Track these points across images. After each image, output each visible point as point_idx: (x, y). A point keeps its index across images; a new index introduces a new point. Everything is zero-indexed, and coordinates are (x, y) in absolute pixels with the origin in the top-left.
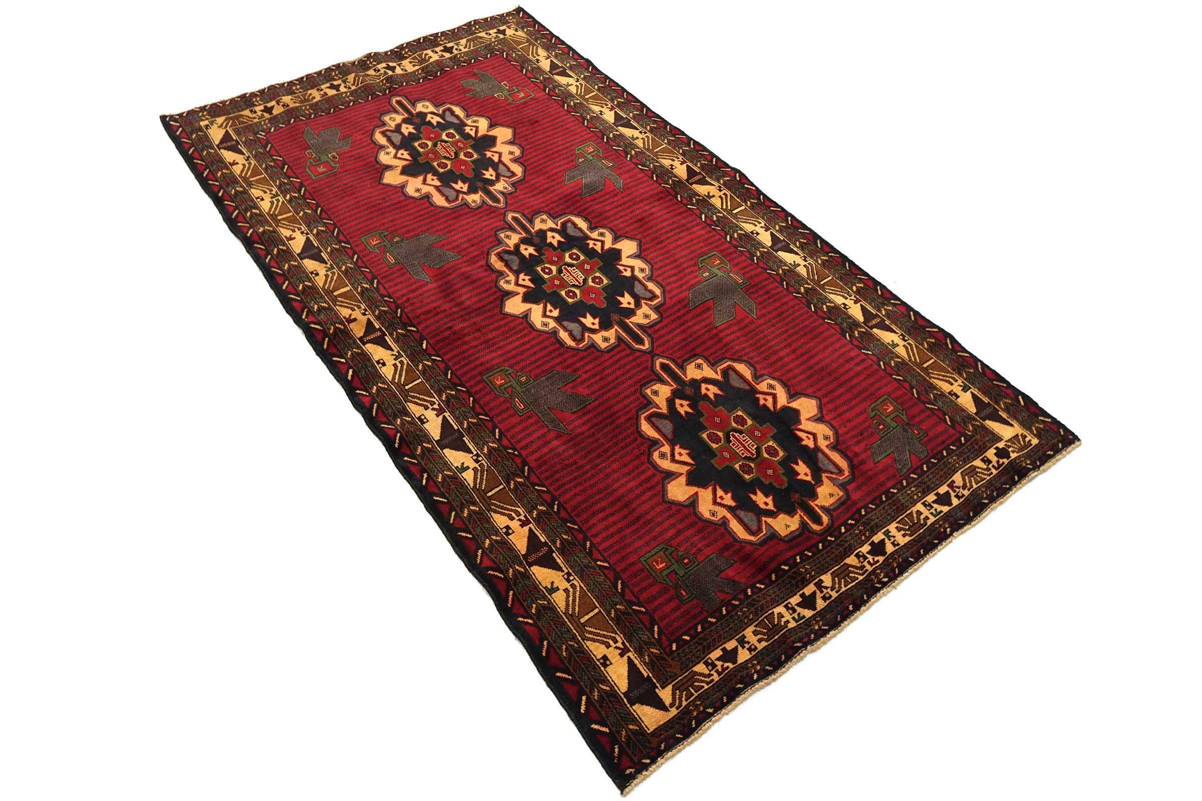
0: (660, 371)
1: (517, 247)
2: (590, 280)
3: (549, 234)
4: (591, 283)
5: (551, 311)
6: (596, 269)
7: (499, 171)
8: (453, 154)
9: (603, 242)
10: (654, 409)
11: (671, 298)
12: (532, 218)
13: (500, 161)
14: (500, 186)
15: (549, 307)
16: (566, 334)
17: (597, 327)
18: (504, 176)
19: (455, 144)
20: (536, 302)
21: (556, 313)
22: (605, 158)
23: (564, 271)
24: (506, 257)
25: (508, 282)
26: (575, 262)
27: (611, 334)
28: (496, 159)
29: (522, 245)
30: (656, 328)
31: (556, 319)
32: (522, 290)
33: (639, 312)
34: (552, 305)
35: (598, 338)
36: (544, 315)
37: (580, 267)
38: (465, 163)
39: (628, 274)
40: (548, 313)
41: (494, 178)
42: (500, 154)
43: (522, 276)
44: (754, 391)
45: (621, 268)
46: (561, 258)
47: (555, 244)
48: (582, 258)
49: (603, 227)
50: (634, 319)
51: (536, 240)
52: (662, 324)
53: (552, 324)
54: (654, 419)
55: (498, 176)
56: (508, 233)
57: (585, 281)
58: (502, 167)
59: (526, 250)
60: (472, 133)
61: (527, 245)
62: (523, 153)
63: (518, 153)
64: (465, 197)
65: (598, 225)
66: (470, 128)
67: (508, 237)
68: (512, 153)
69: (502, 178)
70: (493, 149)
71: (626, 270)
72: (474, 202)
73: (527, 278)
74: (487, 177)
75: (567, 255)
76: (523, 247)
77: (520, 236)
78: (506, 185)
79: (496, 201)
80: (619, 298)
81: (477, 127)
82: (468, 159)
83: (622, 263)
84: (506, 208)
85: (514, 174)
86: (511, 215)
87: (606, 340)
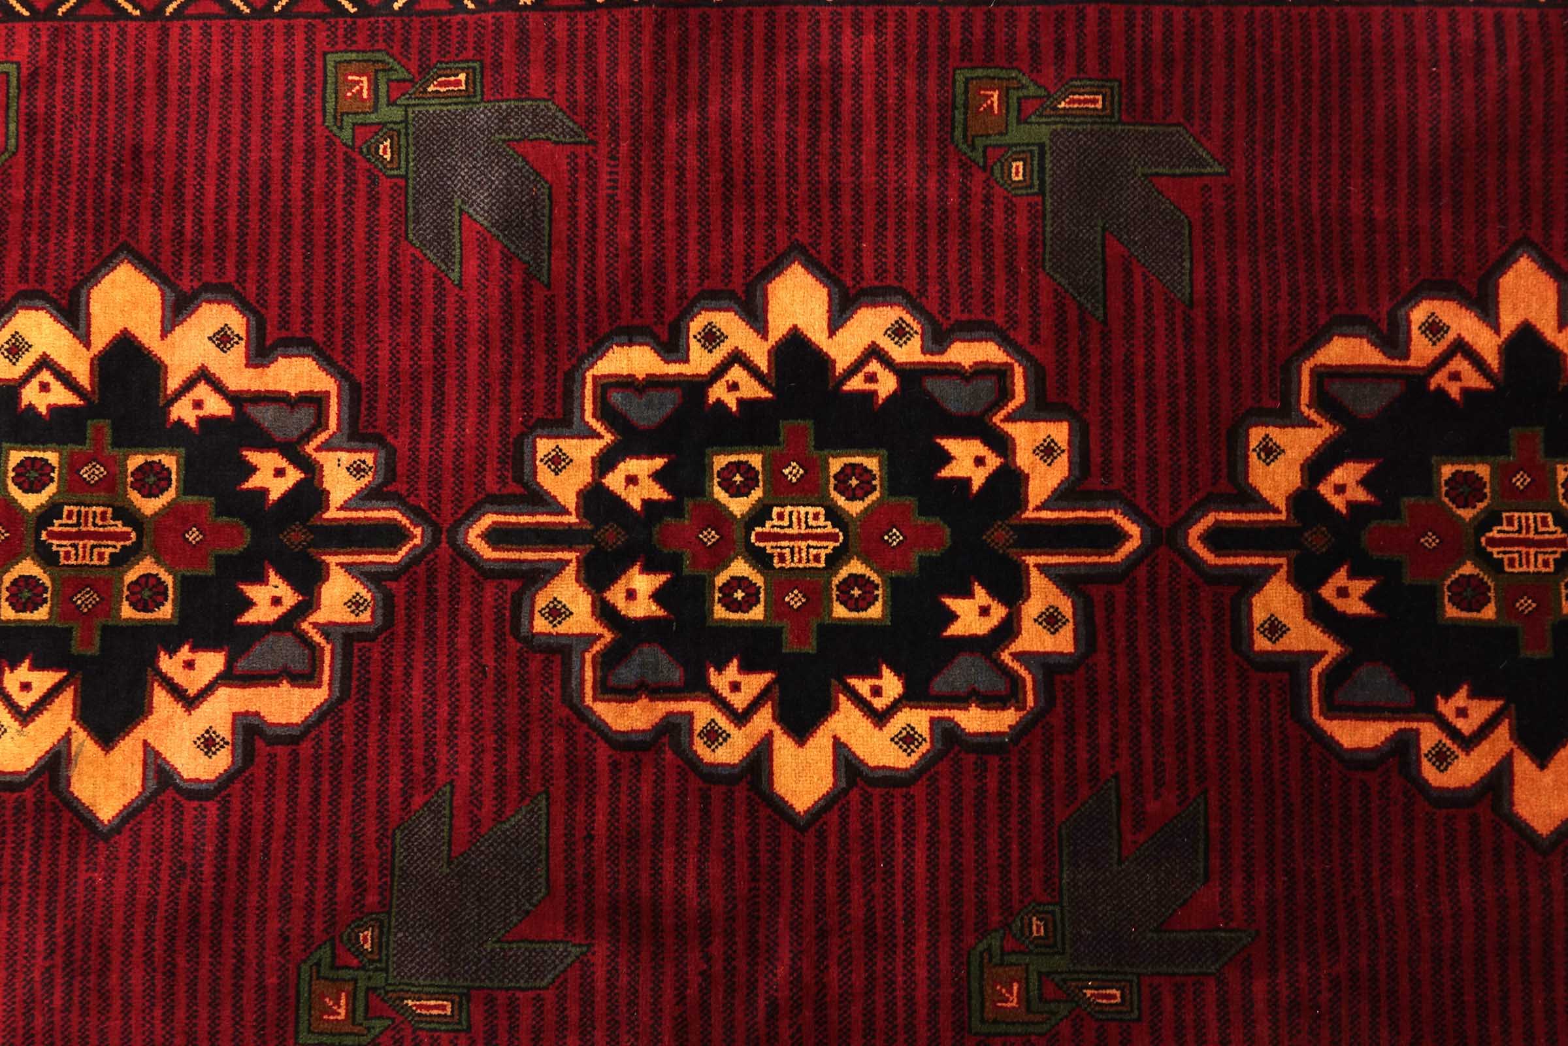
0: (1220, 561)
1: (605, 612)
2: (841, 501)
3: (614, 481)
4: (855, 508)
5: (877, 691)
6: (815, 454)
7: (279, 435)
8: (120, 527)
9: (737, 358)
10: (1316, 670)
11: (1035, 338)
12: (525, 486)
13: (234, 398)
14: (339, 480)
15: (863, 686)
16: (974, 711)
17: (999, 612)
18: (308, 436)
19: (74, 487)
20: (827, 709)
21: (892, 685)
23: (768, 546)
24: (626, 674)
25: (713, 735)
26: (757, 494)
27: (1045, 594)
28: (216, 406)
29: (609, 595)
30: (1096, 458)
31: (912, 697)
32: (763, 720)
33: (1024, 459)
34: (863, 675)
35: (1037, 638)
36: (879, 718)
37: (780, 492)
38: (177, 516)
39: (887, 384)
40: (879, 703)
41: (294, 476)
42: (203, 375)
43: (720, 681)
44: (1417, 380)
45: (856, 383)
46: (718, 517)
47: (658, 493)
48: (756, 460)
49: (688, 313)
50: (1037, 493)
51: (613, 536)
52: (1094, 431)
53: (918, 719)
54: (1340, 696)
55: (293, 452)
56: (542, 601)
57: (834, 514)
58: (265, 415)
59: (631, 595)
60: (61, 396)
61: (614, 579)
62: (243, 305)
63: (234, 320)
64: (320, 616)
65: (669, 318)
66: (35, 383)
67: (557, 612)
68: (223, 339)
69: (310, 448)
70: (173, 383)
71: (872, 378)
72: (355, 604)
73: (732, 672)
74: (278, 488)
75: (720, 494)
76: (616, 595)
77: (571, 570)
78: (346, 458)
79: (391, 536)
80: (946, 473)
81: (44, 363)
82: (170, 494)
83: (841, 366)
84: (437, 531)
85: (315, 401)
86: (474, 537)
87: (1051, 620)
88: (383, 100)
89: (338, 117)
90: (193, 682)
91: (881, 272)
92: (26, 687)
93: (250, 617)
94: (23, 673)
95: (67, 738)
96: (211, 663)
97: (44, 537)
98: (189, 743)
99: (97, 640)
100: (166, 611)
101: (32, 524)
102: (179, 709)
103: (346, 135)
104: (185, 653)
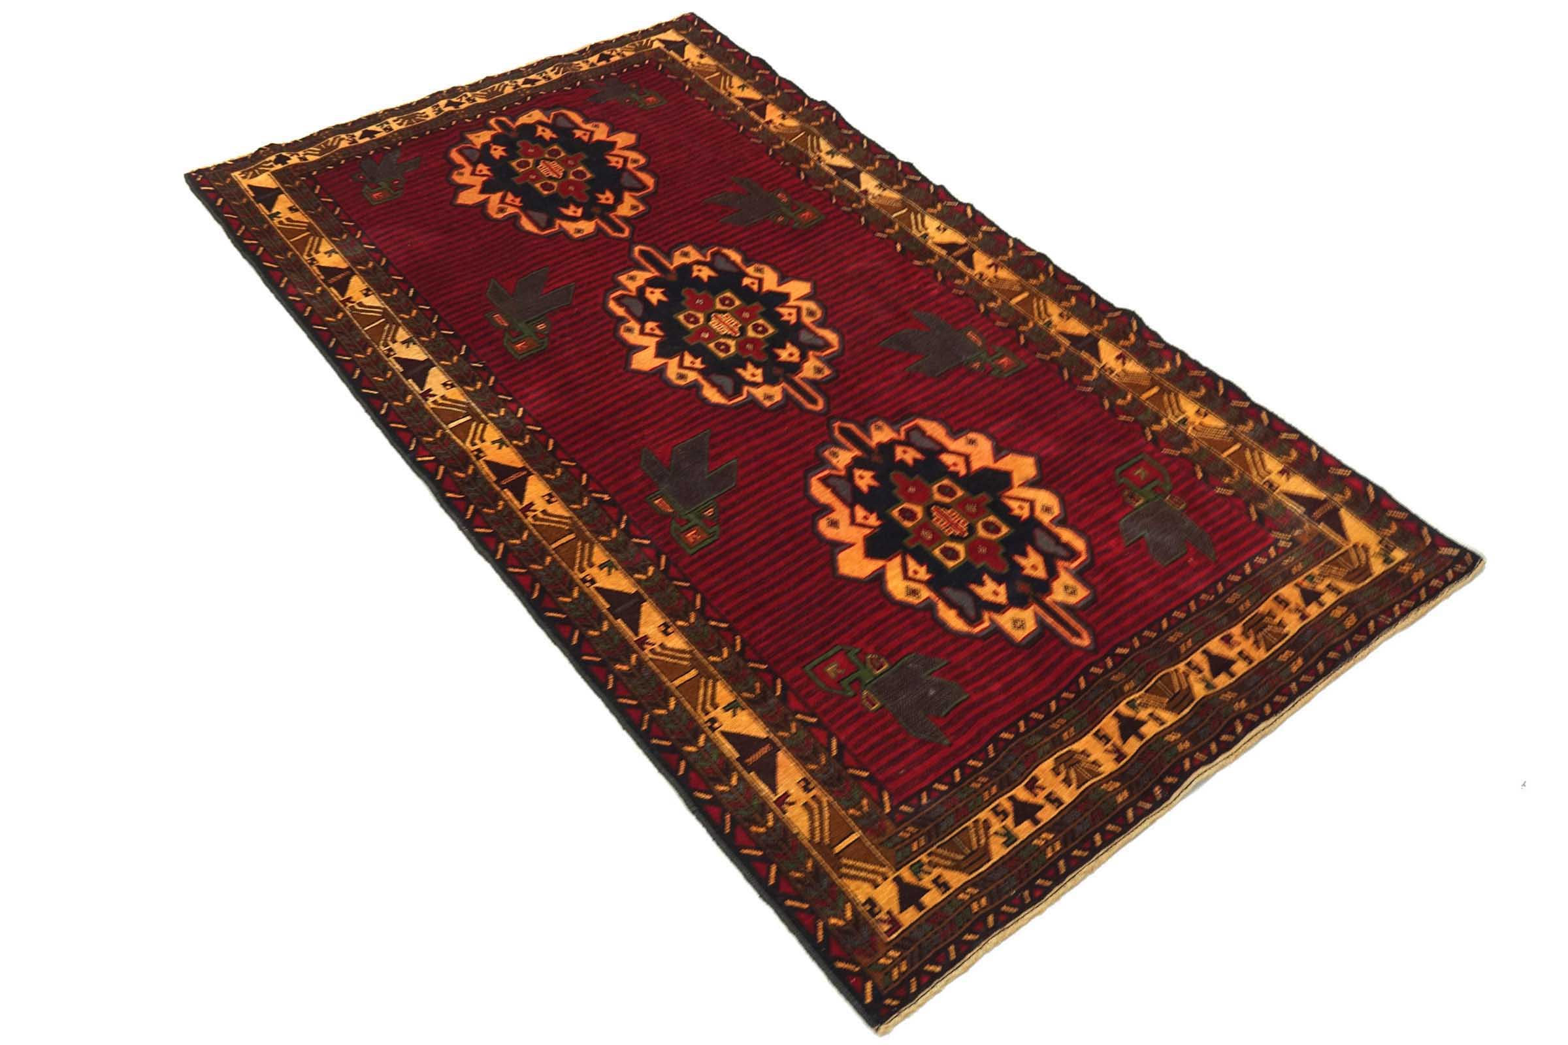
0: (625, 227)
1: (804, 357)
2: (702, 320)
3: (759, 379)
4: (700, 316)
5: (752, 283)
6: (693, 333)
7: (849, 484)
8: (934, 513)
9: (681, 367)
10: (637, 194)
11: (595, 298)
12: (787, 401)
13: (852, 508)
14: (843, 458)
15: (755, 287)
16: (733, 260)
17: (696, 267)
18: (839, 477)
19: (938, 537)
20: (770, 293)
21: (746, 281)
22: (667, 516)
23: (736, 330)
24: (817, 343)
25: (811, 313)
26: (722, 340)
27: (678, 260)
28: (860, 512)
29: (798, 361)
30: (620, 268)
31: (745, 275)
32: (791, 303)
33: (640, 283)
34: (751, 289)
35: (694, 255)
36: (761, 281)
37: (714, 335)
38: (910, 498)
39: (650, 325)
40: (757, 282)
41: (858, 472)
42: (853, 521)
43: (793, 319)
44: (522, 208)
45: (657, 332)
46: (741, 346)
47: (750, 367)
48: (711, 346)
49: (681, 387)
50: (648, 275)
51: (777, 371)
52: (613, 271)
53: (750, 271)
54: (639, 187)
55: (850, 477)
56: (819, 376)
57: (708, 320)
58: (846, 492)
59: (791, 355)
60: (912, 565)
61: (790, 363)
62: (814, 525)
63: (823, 525)
64: (893, 435)
65: (687, 392)
66: (918, 577)
67: (819, 370)
68: (834, 524)
69: (843, 473)
70: (867, 531)
71: (652, 329)
72: (879, 428)
73: (786, 318)
74: (868, 475)
75: (733, 350)
76: (796, 358)
77: (802, 375)
78: (834, 461)
79: (845, 432)
80: (664, 299)
81: (906, 577)
82: (906, 505)
83: (657, 339)
84: (829, 419)
85: (824, 481)
86: (820, 406)
87: (686, 254)
88: (690, 525)
89: (712, 535)
90: (960, 461)
91: (613, 344)
92: (1021, 508)
93: (919, 456)
94: (1017, 512)
95: (1020, 486)
96: (947, 459)
97: (966, 534)
98: (978, 449)
99: (981, 495)
100: (946, 482)
101: (967, 541)
102: (972, 458)
103: (716, 528)
104: (952, 469)
